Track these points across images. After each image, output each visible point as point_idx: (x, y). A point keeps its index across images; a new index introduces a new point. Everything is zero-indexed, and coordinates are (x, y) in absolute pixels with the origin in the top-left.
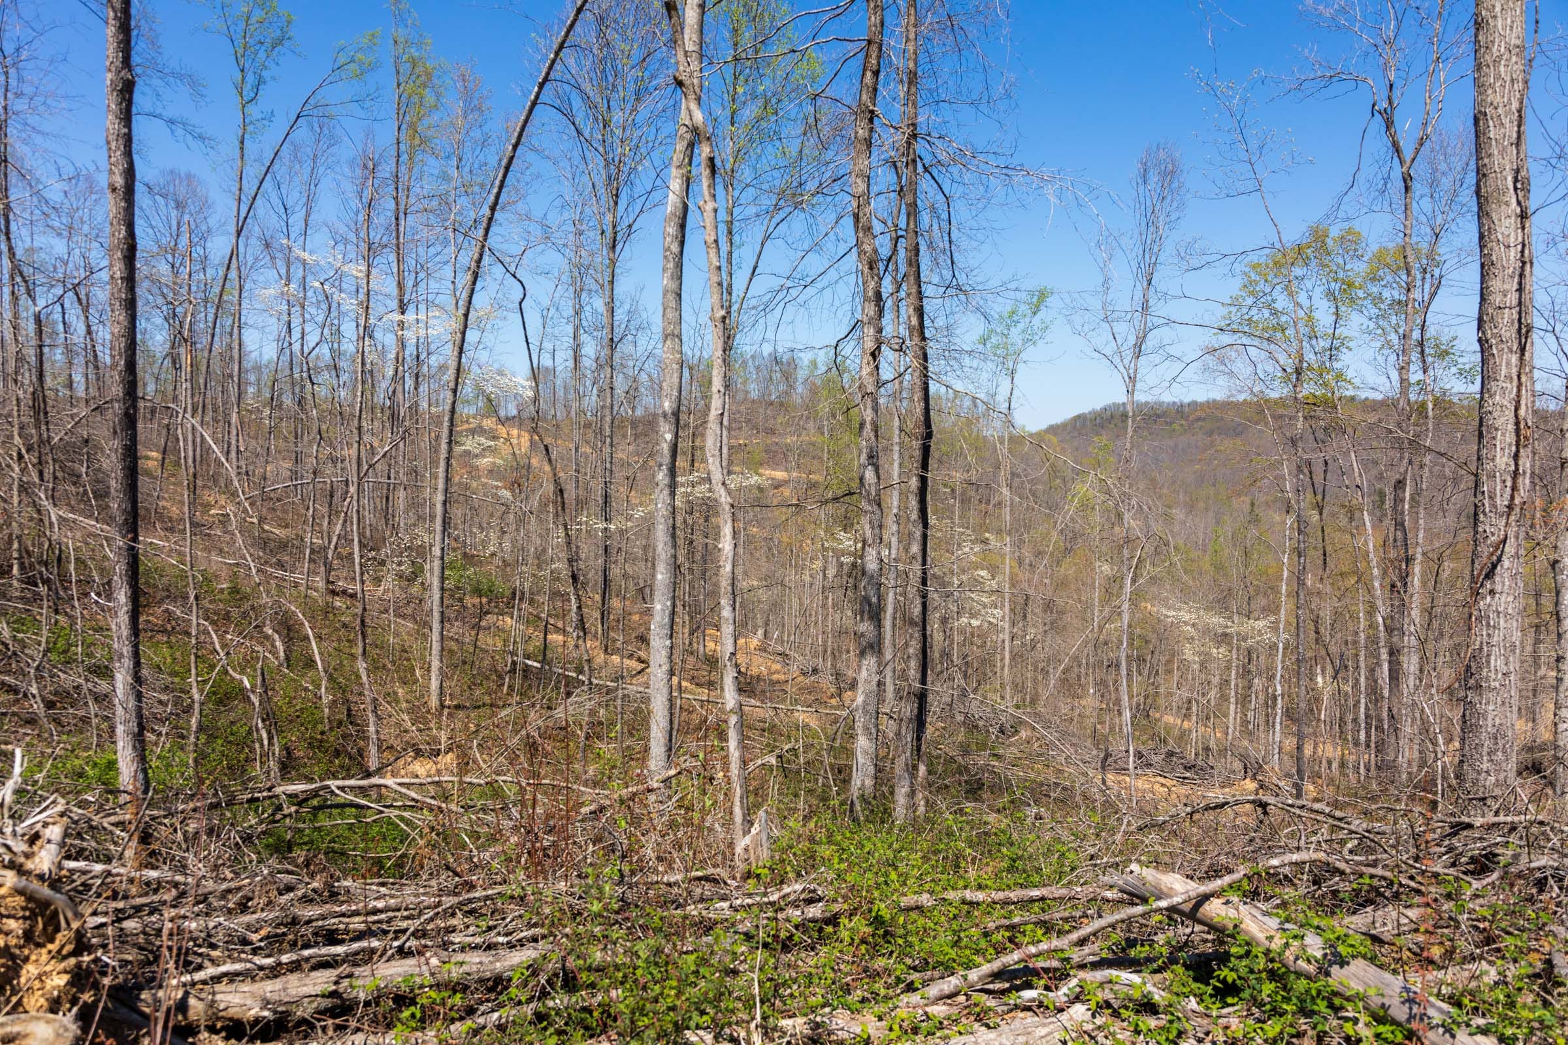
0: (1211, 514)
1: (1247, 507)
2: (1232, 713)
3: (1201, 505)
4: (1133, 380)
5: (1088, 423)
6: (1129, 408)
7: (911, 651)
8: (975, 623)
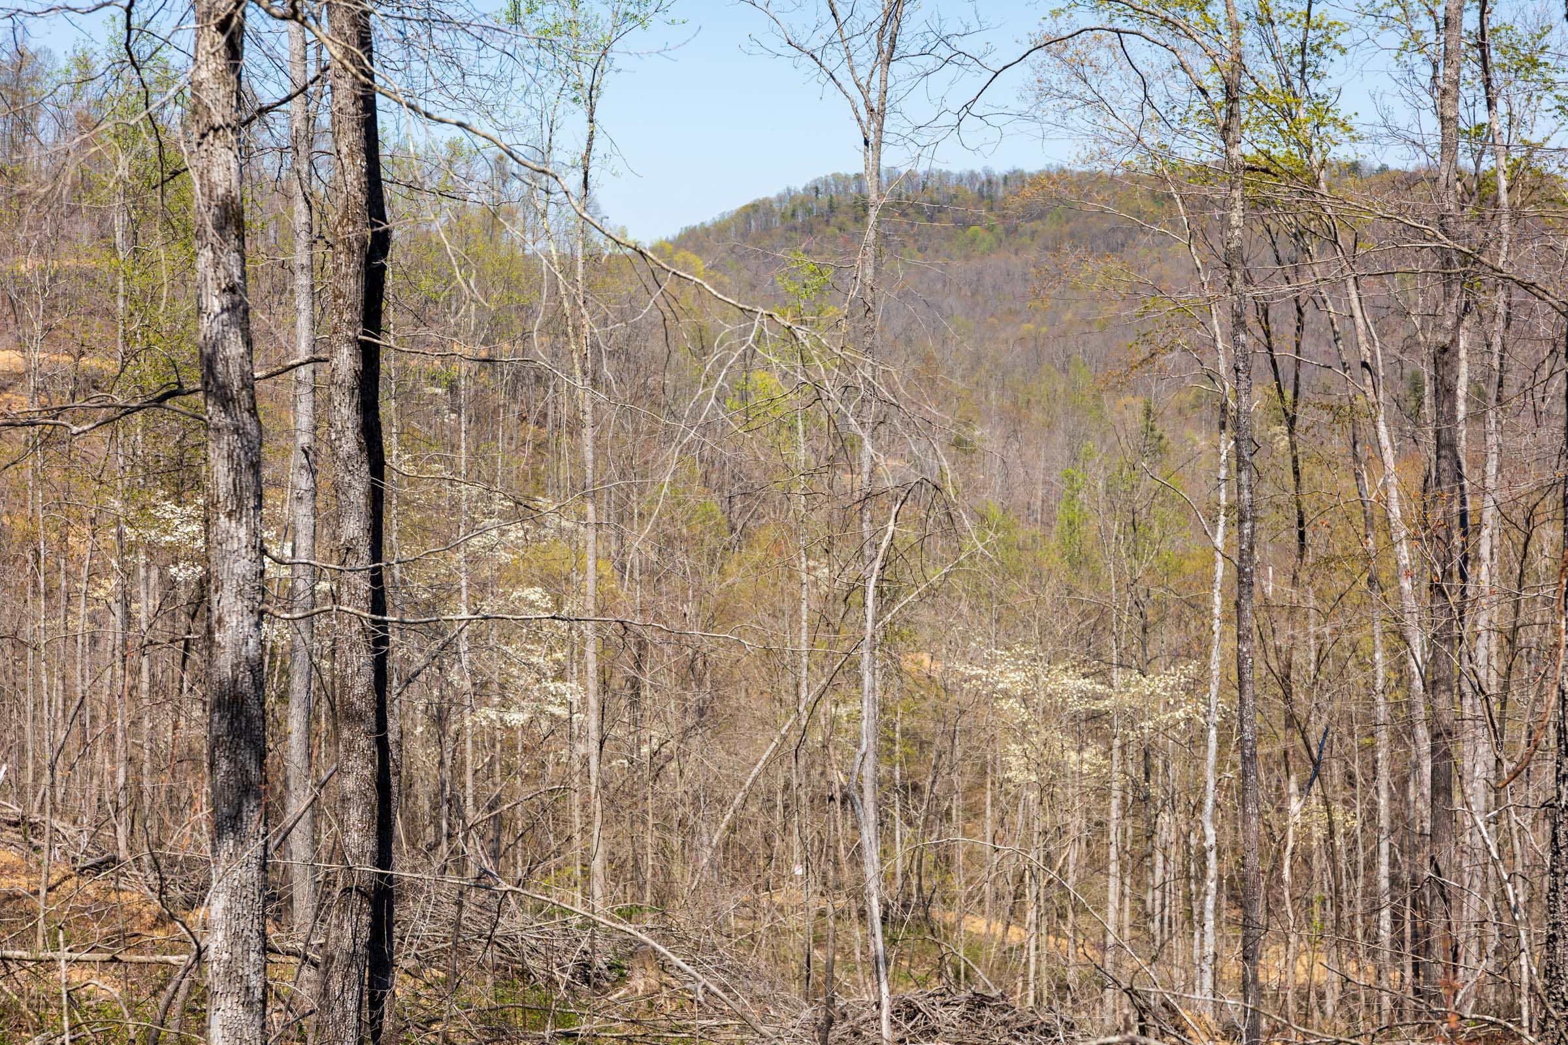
0: (1060, 438)
1: (1136, 420)
2: (1113, 897)
3: (1038, 416)
4: (877, 114)
5: (777, 222)
6: (870, 184)
7: (350, 784)
8: (516, 718)
